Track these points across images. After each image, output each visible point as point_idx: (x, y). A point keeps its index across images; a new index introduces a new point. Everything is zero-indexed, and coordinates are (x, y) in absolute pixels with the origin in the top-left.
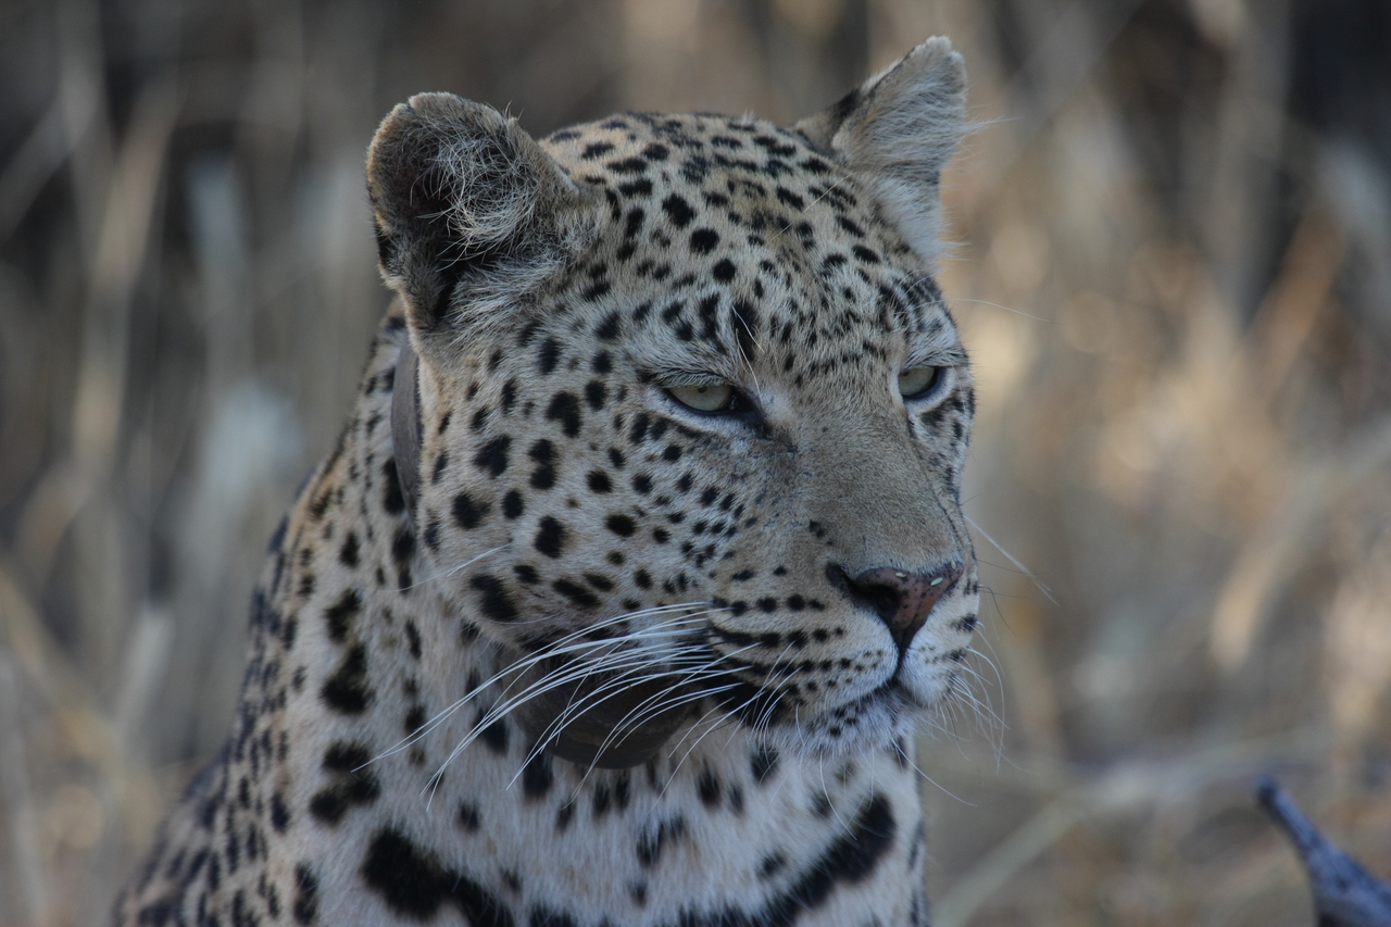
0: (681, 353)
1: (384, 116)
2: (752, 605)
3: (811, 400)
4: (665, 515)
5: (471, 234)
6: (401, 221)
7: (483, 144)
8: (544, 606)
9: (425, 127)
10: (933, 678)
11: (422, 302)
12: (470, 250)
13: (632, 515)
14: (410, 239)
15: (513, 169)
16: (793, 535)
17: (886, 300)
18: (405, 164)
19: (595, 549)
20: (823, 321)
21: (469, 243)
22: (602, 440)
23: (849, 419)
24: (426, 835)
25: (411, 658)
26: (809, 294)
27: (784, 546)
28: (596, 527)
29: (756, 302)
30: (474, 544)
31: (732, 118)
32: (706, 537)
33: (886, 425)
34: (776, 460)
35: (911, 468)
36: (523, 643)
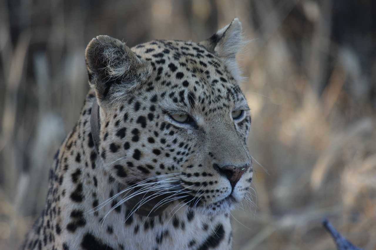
0: (175, 106)
1: (90, 41)
2: (193, 175)
3: (209, 119)
4: (169, 149)
5: (112, 74)
6: (94, 70)
7: (116, 49)
8: (134, 173)
9: (101, 44)
10: (241, 195)
11: (100, 91)
12: (112, 78)
13: (160, 149)
14: (97, 74)
15: (124, 57)
16: (204, 156)
17: (229, 92)
18: (96, 54)
19: (149, 158)
20: (212, 98)
21: (111, 76)
22: (152, 129)
23: (220, 124)
24: (98, 234)
25: (94, 186)
26: (209, 90)
27: (201, 159)
28: (150, 152)
29: (195, 92)
30: (116, 156)
31: (185, 42)
32: (180, 156)
33: (229, 126)
34: (200, 135)
35: (236, 138)
36: (128, 183)
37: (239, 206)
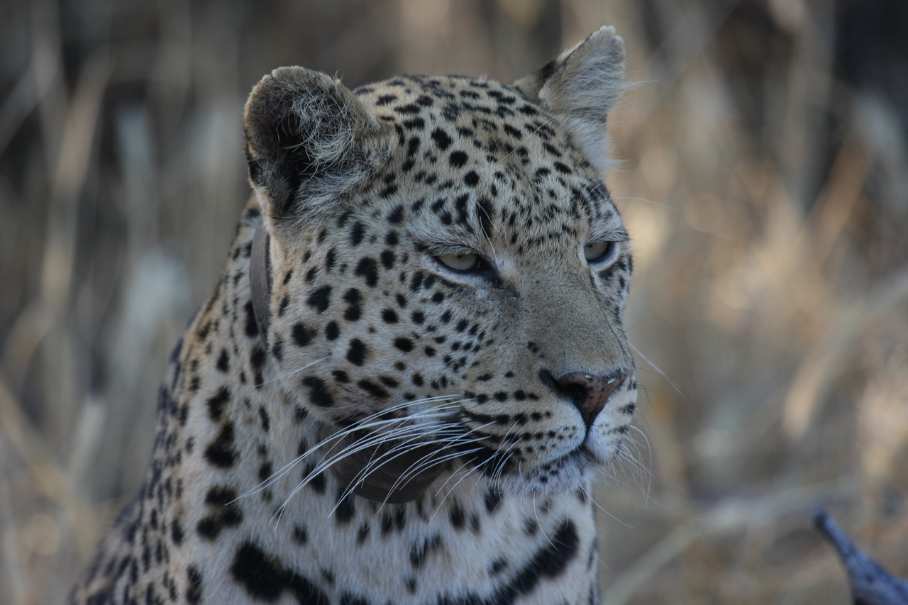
0: (444, 233)
1: (256, 83)
2: (491, 397)
3: (528, 263)
4: (433, 338)
6: (266, 150)
8: (352, 397)
9: (283, 89)
10: (608, 444)
11: (278, 201)
13: (411, 338)
14: (271, 162)
15: (342, 113)
16: (518, 351)
17: (576, 198)
18: (267, 114)
19: (386, 360)
20: (536, 211)
22: (392, 289)
23: (553, 275)
24: (272, 546)
25: (263, 430)
26: (527, 194)
27: (511, 359)
28: (387, 346)
29: (493, 199)
30: (306, 356)
31: (473, 79)
32: (460, 353)
33: (577, 279)
34: (506, 302)
35: (593, 307)
36: (337, 421)
37: (606, 473)
